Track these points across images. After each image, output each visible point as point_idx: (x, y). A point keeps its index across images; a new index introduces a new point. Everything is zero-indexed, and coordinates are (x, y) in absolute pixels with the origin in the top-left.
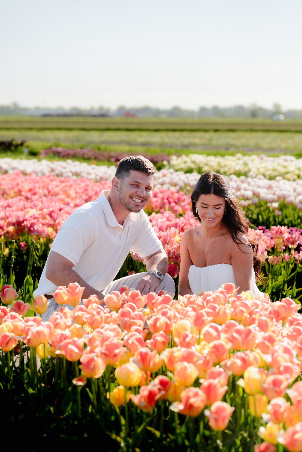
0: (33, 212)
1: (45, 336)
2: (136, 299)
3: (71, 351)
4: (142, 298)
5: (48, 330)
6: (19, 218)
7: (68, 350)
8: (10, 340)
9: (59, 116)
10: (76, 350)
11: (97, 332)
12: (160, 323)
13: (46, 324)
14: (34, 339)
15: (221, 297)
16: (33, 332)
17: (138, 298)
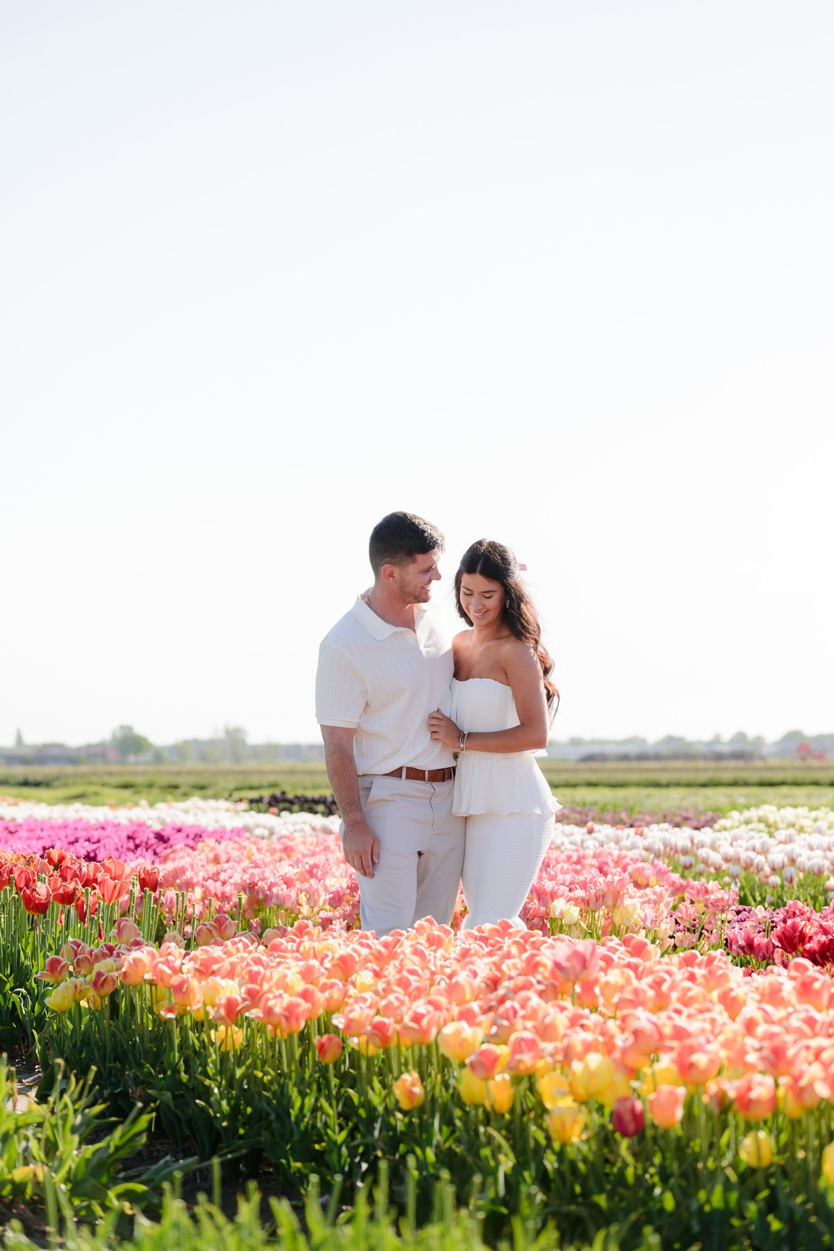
0: (287, 869)
1: (145, 965)
2: (304, 932)
3: (162, 972)
4: (312, 931)
5: (149, 958)
6: (254, 877)
7: (158, 970)
8: (105, 979)
9: (625, 757)
10: (168, 971)
11: (202, 950)
12: (305, 947)
13: (147, 951)
14: (131, 972)
15: (426, 927)
16: (129, 962)
17: (307, 930)
